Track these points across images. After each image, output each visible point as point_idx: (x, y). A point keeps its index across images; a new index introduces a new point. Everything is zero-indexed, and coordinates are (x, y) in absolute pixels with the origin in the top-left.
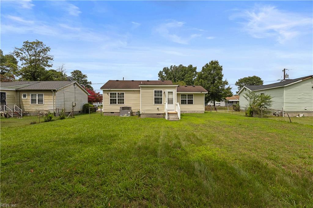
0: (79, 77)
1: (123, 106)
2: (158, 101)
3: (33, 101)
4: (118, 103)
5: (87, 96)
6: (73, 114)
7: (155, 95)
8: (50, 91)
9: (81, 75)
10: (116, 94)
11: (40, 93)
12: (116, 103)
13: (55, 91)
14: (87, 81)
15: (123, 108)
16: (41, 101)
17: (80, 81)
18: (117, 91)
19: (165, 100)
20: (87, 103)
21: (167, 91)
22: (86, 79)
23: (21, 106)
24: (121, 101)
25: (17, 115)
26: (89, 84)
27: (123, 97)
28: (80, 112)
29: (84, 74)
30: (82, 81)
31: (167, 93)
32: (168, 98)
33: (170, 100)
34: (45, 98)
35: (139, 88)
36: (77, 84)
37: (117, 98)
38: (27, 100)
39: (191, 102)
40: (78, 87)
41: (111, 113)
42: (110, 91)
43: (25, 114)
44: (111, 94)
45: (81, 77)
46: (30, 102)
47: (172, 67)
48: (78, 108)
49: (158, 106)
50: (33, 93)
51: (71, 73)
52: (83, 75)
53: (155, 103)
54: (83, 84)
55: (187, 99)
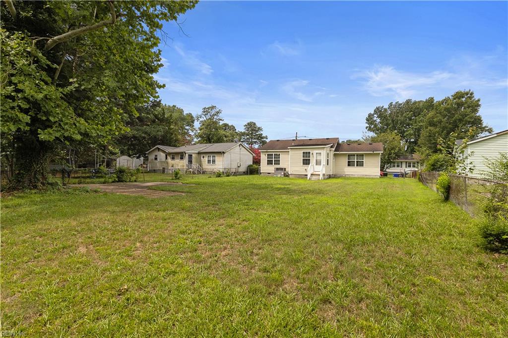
0: (252, 130)
1: (277, 167)
2: (306, 162)
3: (209, 161)
4: (275, 164)
5: (252, 157)
6: (236, 174)
7: (303, 157)
8: (220, 152)
9: (255, 128)
10: (272, 155)
11: (214, 155)
12: (272, 164)
13: (224, 153)
14: (263, 135)
15: (277, 169)
16: (214, 161)
17: (254, 136)
18: (273, 152)
19: (313, 161)
20: (252, 164)
21: (315, 152)
22: (262, 132)
23: (201, 165)
24: (277, 162)
25: (199, 172)
26: (265, 139)
27: (279, 158)
28: (244, 172)
29: (259, 126)
30: (257, 135)
31: (315, 154)
32: (316, 160)
33: (318, 161)
34: (217, 158)
35: (289, 149)
36: (242, 145)
37: (273, 159)
38: (205, 160)
39: (360, 164)
40: (243, 148)
41: (268, 173)
42: (267, 152)
43: (204, 173)
44: (268, 155)
45: (255, 130)
46: (207, 162)
47: (391, 105)
48: (243, 169)
49: (306, 167)
50: (209, 155)
51: (244, 126)
52: (258, 128)
53: (304, 164)
54: (258, 139)
55: (356, 160)
